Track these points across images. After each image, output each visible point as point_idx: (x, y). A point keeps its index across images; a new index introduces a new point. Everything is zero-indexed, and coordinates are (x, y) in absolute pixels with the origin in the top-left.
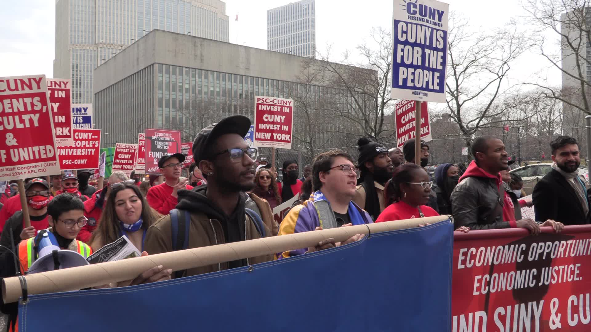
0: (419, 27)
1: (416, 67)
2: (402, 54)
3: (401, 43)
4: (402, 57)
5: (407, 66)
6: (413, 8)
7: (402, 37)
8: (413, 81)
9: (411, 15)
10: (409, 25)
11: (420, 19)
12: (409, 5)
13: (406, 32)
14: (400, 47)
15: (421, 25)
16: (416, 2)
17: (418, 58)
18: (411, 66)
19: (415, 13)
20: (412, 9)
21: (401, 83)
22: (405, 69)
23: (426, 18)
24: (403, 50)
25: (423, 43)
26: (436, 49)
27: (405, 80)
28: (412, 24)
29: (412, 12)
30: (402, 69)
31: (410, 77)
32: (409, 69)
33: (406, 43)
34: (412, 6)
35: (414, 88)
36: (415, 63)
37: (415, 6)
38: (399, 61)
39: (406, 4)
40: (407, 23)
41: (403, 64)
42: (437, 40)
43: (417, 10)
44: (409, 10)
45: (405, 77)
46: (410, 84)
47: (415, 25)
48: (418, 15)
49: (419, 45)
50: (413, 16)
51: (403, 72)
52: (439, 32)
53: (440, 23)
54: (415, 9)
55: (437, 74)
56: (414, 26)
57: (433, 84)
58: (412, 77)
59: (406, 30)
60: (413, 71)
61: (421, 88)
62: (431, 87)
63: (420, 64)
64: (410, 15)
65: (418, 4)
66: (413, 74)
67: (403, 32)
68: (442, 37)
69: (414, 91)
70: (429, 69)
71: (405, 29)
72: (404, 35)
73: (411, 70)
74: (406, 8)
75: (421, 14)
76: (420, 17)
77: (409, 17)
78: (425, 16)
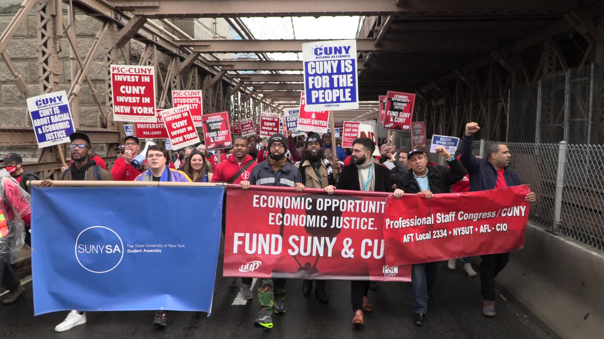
0: (325, 63)
1: (325, 89)
4: (313, 85)
12: (316, 51)
13: (315, 68)
15: (327, 61)
18: (322, 88)
21: (314, 101)
22: (316, 92)
25: (330, 72)
35: (326, 102)
36: (324, 86)
40: (315, 62)
42: (345, 67)
45: (317, 96)
46: (321, 100)
49: (327, 74)
52: (347, 62)
55: (347, 91)
57: (344, 97)
61: (332, 102)
62: (342, 99)
63: (328, 86)
66: (324, 94)
70: (339, 88)
71: (314, 66)
72: (314, 70)
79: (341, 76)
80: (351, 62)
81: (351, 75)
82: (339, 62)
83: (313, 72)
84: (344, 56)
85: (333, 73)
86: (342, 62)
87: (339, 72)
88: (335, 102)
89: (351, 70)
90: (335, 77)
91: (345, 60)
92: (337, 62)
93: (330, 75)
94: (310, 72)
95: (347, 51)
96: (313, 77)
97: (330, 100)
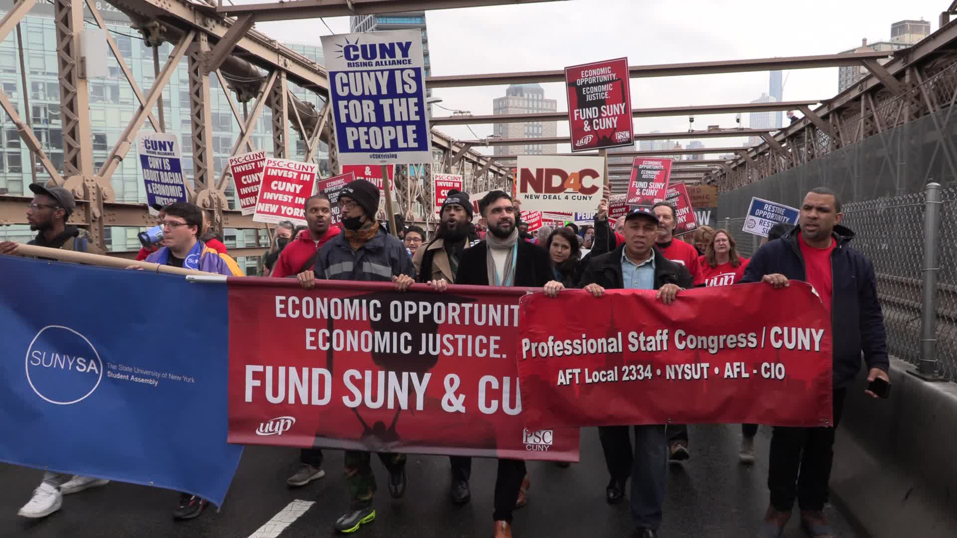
0: (365, 75)
1: (369, 125)
2: (346, 111)
3: (343, 98)
4: (348, 116)
5: (357, 126)
6: (354, 51)
7: (343, 91)
8: (368, 142)
9: (352, 62)
10: (351, 75)
11: (365, 64)
12: (347, 50)
13: (348, 85)
14: (342, 104)
15: (368, 72)
16: (356, 43)
17: (369, 114)
18: (362, 124)
19: (356, 57)
20: (352, 53)
21: (351, 146)
22: (354, 129)
23: (374, 61)
24: (347, 107)
25: (374, 92)
26: (405, 95)
27: (357, 143)
28: (355, 72)
29: (352, 57)
30: (349, 130)
31: (363, 138)
32: (360, 128)
33: (350, 97)
34: (351, 49)
35: (371, 150)
37: (356, 49)
38: (343, 120)
39: (342, 49)
40: (347, 73)
41: (350, 123)
42: (404, 83)
43: (359, 53)
44: (347, 56)
45: (356, 138)
46: (364, 145)
47: (360, 73)
48: (361, 60)
49: (370, 97)
50: (355, 62)
51: (351, 134)
52: (405, 73)
53: (407, 59)
54: (356, 53)
56: (358, 75)
58: (366, 137)
59: (347, 82)
60: (366, 131)
61: (383, 149)
63: (373, 120)
64: (349, 61)
65: (359, 46)
66: (367, 133)
67: (343, 85)
68: (412, 78)
69: (372, 154)
71: (345, 81)
72: (346, 88)
73: (363, 130)
74: (343, 54)
75: (365, 56)
76: (365, 61)
77: (349, 65)
78: (374, 56)
79: (396, 101)
80: (413, 74)
81: (415, 100)
82: (392, 73)
83: (346, 93)
84: (399, 62)
85: (380, 96)
86: (398, 74)
87: (392, 93)
88: (388, 150)
89: (414, 90)
90: (385, 103)
91: (402, 70)
92: (386, 74)
93: (376, 99)
94: (339, 92)
95: (405, 53)
96: (345, 103)
97: (379, 147)
